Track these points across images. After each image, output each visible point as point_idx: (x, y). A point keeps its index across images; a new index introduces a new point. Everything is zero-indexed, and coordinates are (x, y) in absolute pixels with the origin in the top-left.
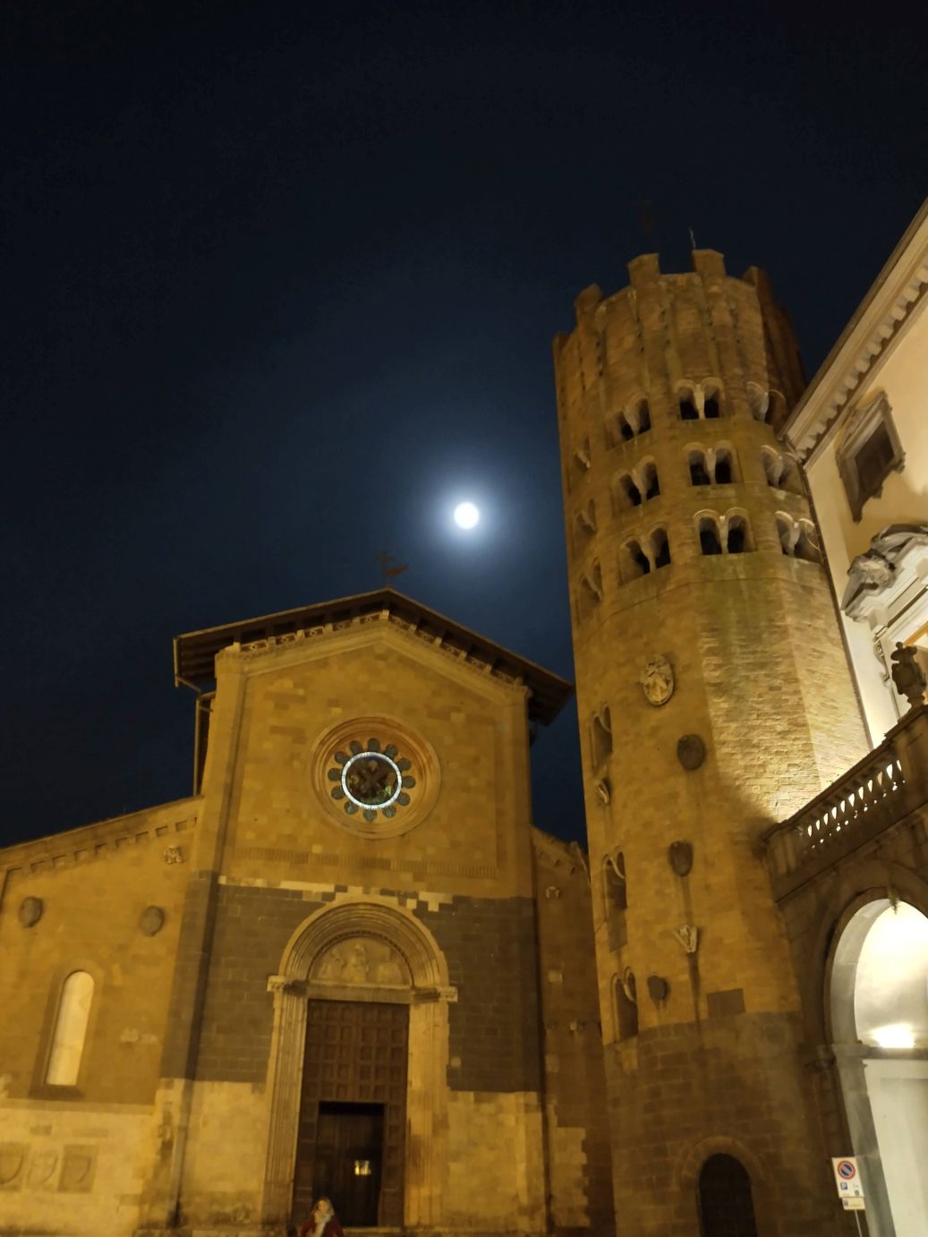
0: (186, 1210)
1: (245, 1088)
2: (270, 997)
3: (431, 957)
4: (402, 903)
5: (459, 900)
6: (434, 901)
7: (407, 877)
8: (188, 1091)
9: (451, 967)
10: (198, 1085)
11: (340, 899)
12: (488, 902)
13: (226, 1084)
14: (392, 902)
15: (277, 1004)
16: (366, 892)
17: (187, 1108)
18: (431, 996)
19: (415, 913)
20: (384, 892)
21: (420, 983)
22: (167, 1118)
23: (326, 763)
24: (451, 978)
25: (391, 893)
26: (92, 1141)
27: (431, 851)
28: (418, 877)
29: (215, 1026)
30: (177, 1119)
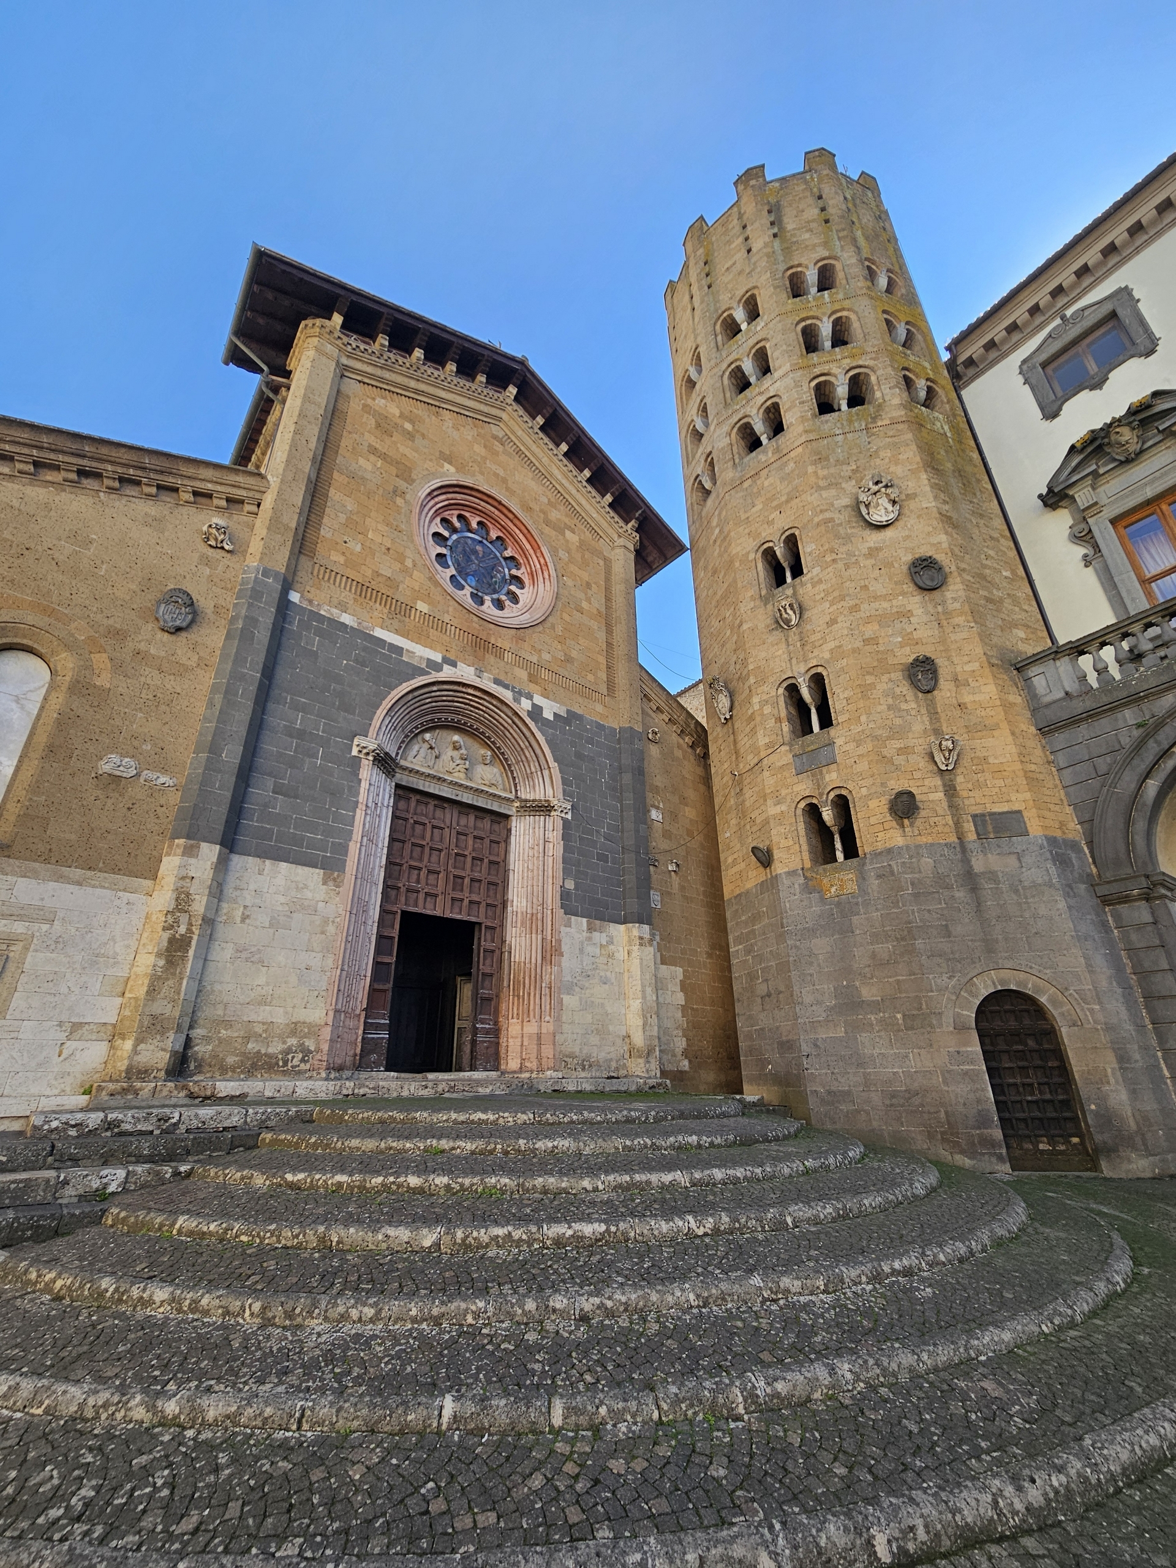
0: (201, 1049)
1: (315, 875)
2: (356, 763)
3: (543, 767)
4: (517, 700)
6: (548, 709)
7: (523, 674)
8: (222, 865)
9: (565, 782)
10: (237, 860)
11: (447, 673)
12: (599, 726)
13: (284, 867)
14: (507, 695)
15: (364, 776)
16: (479, 675)
17: (217, 891)
18: (544, 809)
19: (529, 713)
20: (497, 682)
21: (525, 794)
22: (183, 900)
23: (431, 521)
24: (566, 791)
26: (19, 928)
27: (546, 656)
28: (533, 678)
29: (270, 783)
30: (199, 906)
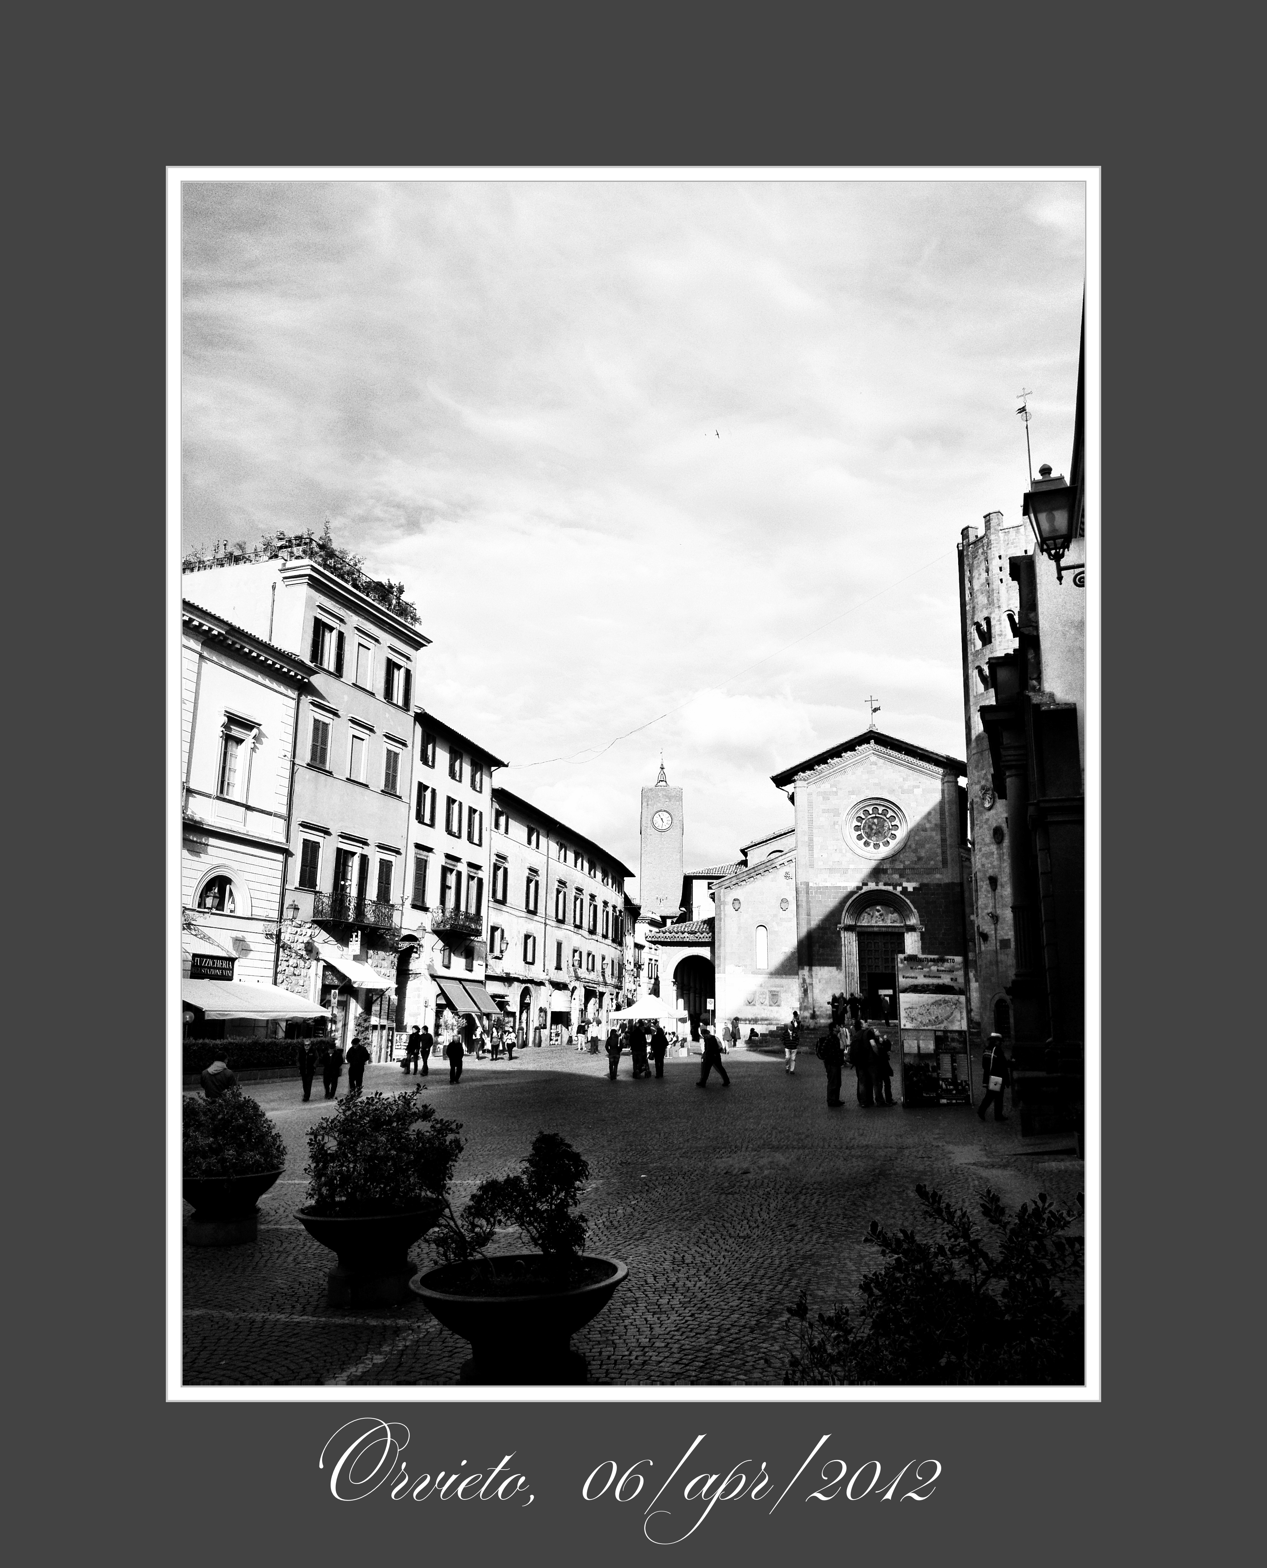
0: (818, 1013)
1: (833, 969)
2: (839, 933)
3: (911, 911)
4: (895, 889)
5: (922, 885)
6: (910, 886)
7: (896, 876)
8: (810, 970)
9: (920, 916)
10: (814, 968)
11: (865, 889)
12: (939, 885)
13: (826, 968)
14: (890, 888)
15: (842, 935)
16: (877, 885)
17: (811, 976)
18: (912, 929)
19: (901, 892)
20: (885, 884)
21: (908, 923)
22: (804, 980)
23: (852, 822)
24: (921, 921)
25: (889, 885)
26: (778, 989)
27: (907, 863)
28: (901, 876)
29: (817, 945)
30: (808, 981)
